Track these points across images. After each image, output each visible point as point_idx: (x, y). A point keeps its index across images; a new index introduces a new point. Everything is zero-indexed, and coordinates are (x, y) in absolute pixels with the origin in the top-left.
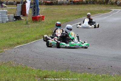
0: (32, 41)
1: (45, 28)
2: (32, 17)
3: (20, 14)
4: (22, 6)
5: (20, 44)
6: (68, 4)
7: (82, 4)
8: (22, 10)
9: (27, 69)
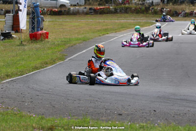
0: (30, 71)
1: (49, 52)
2: (30, 35)
3: (11, 29)
4: (13, 16)
5: (11, 77)
6: (87, 14)
7: (107, 13)
8: (13, 23)
9: (22, 117)
